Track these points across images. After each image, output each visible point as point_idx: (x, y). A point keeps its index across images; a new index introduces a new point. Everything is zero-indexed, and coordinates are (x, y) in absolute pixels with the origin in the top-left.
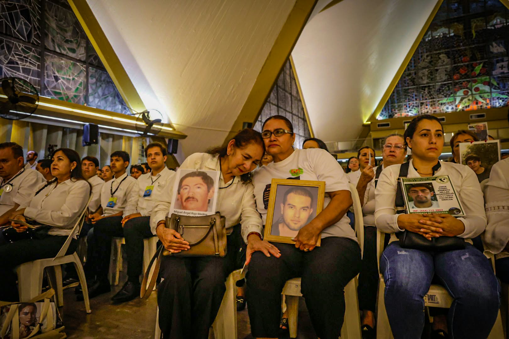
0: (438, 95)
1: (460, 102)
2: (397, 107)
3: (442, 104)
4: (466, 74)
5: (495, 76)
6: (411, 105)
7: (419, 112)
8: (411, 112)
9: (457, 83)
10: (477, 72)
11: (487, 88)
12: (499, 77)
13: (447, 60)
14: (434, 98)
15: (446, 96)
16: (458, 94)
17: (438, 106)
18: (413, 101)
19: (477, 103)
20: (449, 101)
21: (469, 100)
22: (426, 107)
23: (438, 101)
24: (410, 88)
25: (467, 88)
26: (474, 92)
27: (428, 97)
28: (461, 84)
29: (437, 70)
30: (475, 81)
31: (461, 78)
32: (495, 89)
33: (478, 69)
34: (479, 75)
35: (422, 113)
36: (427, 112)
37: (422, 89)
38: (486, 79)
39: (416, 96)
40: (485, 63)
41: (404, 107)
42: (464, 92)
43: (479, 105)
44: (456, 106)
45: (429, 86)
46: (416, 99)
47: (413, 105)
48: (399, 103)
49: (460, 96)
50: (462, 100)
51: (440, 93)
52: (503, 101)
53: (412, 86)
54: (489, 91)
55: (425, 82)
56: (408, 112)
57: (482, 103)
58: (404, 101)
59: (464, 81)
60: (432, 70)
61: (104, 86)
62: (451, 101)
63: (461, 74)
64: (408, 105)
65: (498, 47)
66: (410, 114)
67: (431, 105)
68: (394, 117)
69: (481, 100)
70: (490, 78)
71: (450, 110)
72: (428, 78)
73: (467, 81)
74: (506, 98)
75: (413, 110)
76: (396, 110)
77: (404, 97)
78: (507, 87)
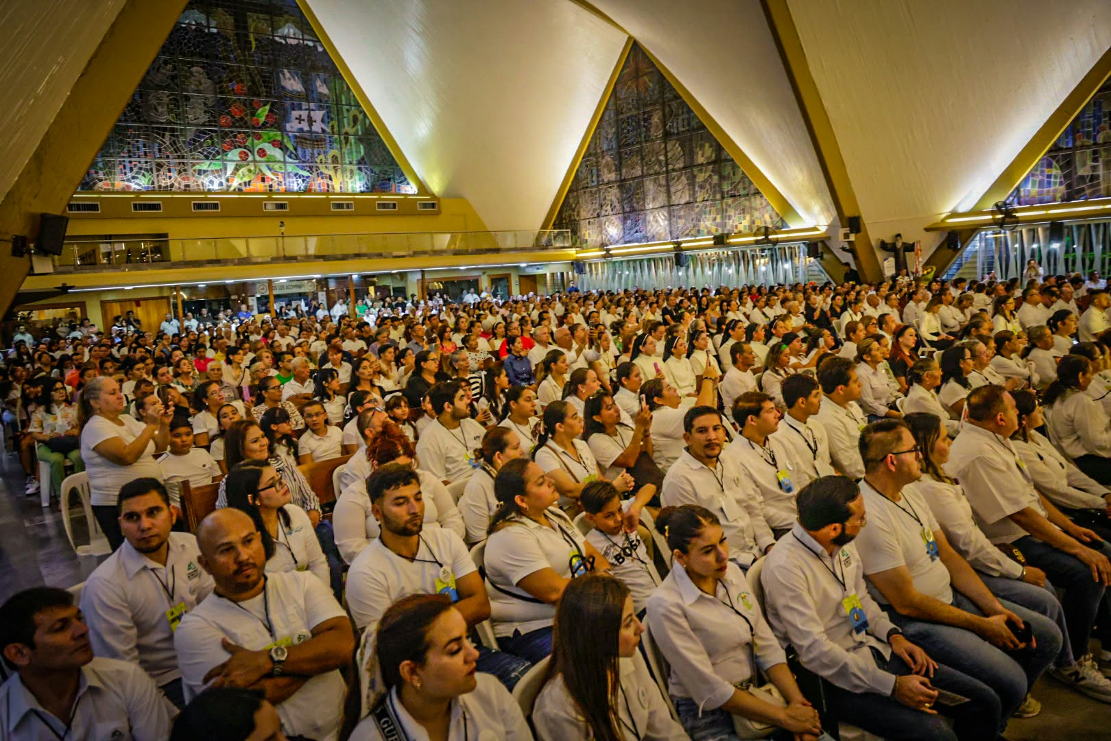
0: (191, 151)
1: (234, 174)
2: (100, 165)
3: (200, 172)
4: (242, 119)
5: (290, 134)
6: (135, 165)
7: (153, 183)
8: (137, 181)
9: (226, 134)
10: (262, 119)
11: (277, 153)
12: (296, 137)
13: (206, 83)
14: (183, 157)
15: (207, 157)
16: (230, 156)
17: (193, 175)
18: (139, 157)
19: (263, 180)
20: (213, 167)
21: (250, 171)
22: (169, 174)
23: (194, 165)
24: (131, 127)
25: (245, 147)
26: (258, 158)
27: (171, 153)
28: (235, 136)
29: (187, 98)
30: (259, 137)
31: (233, 125)
32: (290, 157)
33: (263, 113)
34: (264, 126)
35: (160, 186)
36: (172, 186)
37: (159, 134)
38: (276, 135)
39: (145, 146)
40: (273, 105)
41: (118, 170)
42: (240, 153)
43: (266, 184)
44: (227, 180)
45: (173, 130)
46: (146, 154)
47: (139, 165)
48: (107, 156)
49: (233, 161)
50: (237, 169)
51: (195, 149)
52: (303, 181)
53: (134, 121)
54: (282, 159)
55: (163, 119)
56: (129, 180)
57: (272, 180)
58: (119, 153)
59: (239, 133)
60: (177, 95)
62: (218, 168)
63: (233, 117)
64: (127, 165)
65: (292, 81)
66: (134, 186)
67: (180, 172)
68: (96, 188)
69: (269, 174)
70: (282, 136)
71: (216, 187)
72: (170, 111)
73: (244, 133)
74: (308, 177)
75: (140, 176)
76: (101, 172)
77: (117, 144)
78: (308, 157)
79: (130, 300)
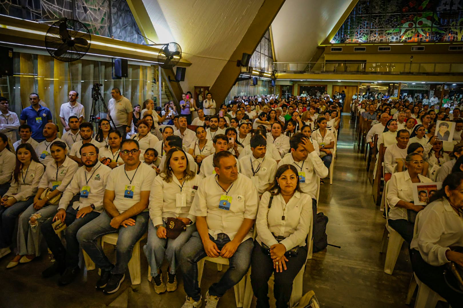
0: (386, 25)
1: (404, 34)
2: (349, 33)
3: (388, 34)
4: (414, 8)
5: (438, 12)
7: (367, 39)
8: (361, 39)
10: (424, 7)
11: (429, 23)
12: (441, 13)
14: (382, 28)
15: (393, 27)
16: (404, 26)
17: (385, 35)
18: (364, 28)
19: (418, 36)
20: (395, 31)
21: (412, 32)
22: (375, 35)
23: (386, 31)
24: (363, 16)
25: (412, 21)
26: (418, 26)
27: (377, 26)
28: (408, 16)
29: (389, 1)
30: (420, 15)
31: (409, 12)
32: (435, 24)
33: (425, 4)
34: (425, 10)
35: (370, 41)
36: (375, 40)
37: (374, 18)
38: (430, 14)
39: (367, 24)
41: (355, 34)
42: (409, 24)
43: (420, 38)
44: (400, 37)
45: (380, 16)
46: (367, 27)
47: (363, 32)
48: (352, 29)
49: (405, 28)
50: (406, 32)
51: (388, 24)
52: (440, 36)
53: (365, 14)
54: (431, 26)
55: (377, 12)
56: (358, 38)
57: (423, 36)
58: (356, 27)
59: (411, 14)
61: (123, 15)
62: (397, 31)
63: (409, 7)
64: (359, 32)
66: (360, 41)
67: (379, 34)
68: (345, 42)
69: (422, 33)
70: (433, 14)
71: (394, 40)
72: (381, 7)
73: (413, 14)
74: (443, 34)
75: (363, 37)
76: (348, 36)
77: (356, 24)
78: (445, 24)
79: (343, 86)
